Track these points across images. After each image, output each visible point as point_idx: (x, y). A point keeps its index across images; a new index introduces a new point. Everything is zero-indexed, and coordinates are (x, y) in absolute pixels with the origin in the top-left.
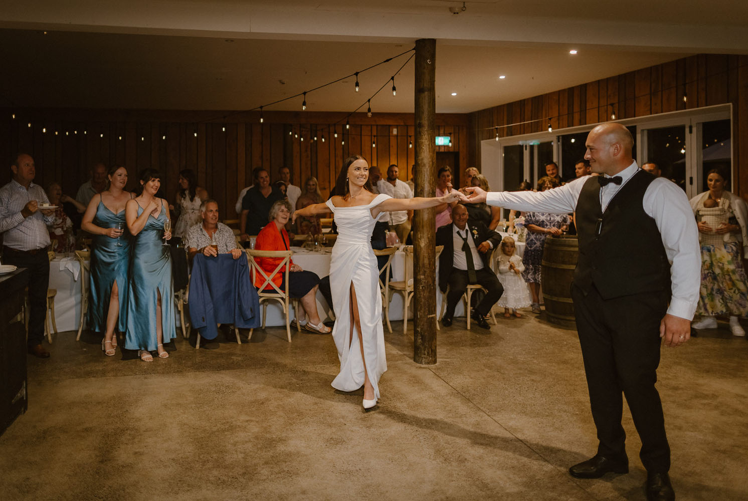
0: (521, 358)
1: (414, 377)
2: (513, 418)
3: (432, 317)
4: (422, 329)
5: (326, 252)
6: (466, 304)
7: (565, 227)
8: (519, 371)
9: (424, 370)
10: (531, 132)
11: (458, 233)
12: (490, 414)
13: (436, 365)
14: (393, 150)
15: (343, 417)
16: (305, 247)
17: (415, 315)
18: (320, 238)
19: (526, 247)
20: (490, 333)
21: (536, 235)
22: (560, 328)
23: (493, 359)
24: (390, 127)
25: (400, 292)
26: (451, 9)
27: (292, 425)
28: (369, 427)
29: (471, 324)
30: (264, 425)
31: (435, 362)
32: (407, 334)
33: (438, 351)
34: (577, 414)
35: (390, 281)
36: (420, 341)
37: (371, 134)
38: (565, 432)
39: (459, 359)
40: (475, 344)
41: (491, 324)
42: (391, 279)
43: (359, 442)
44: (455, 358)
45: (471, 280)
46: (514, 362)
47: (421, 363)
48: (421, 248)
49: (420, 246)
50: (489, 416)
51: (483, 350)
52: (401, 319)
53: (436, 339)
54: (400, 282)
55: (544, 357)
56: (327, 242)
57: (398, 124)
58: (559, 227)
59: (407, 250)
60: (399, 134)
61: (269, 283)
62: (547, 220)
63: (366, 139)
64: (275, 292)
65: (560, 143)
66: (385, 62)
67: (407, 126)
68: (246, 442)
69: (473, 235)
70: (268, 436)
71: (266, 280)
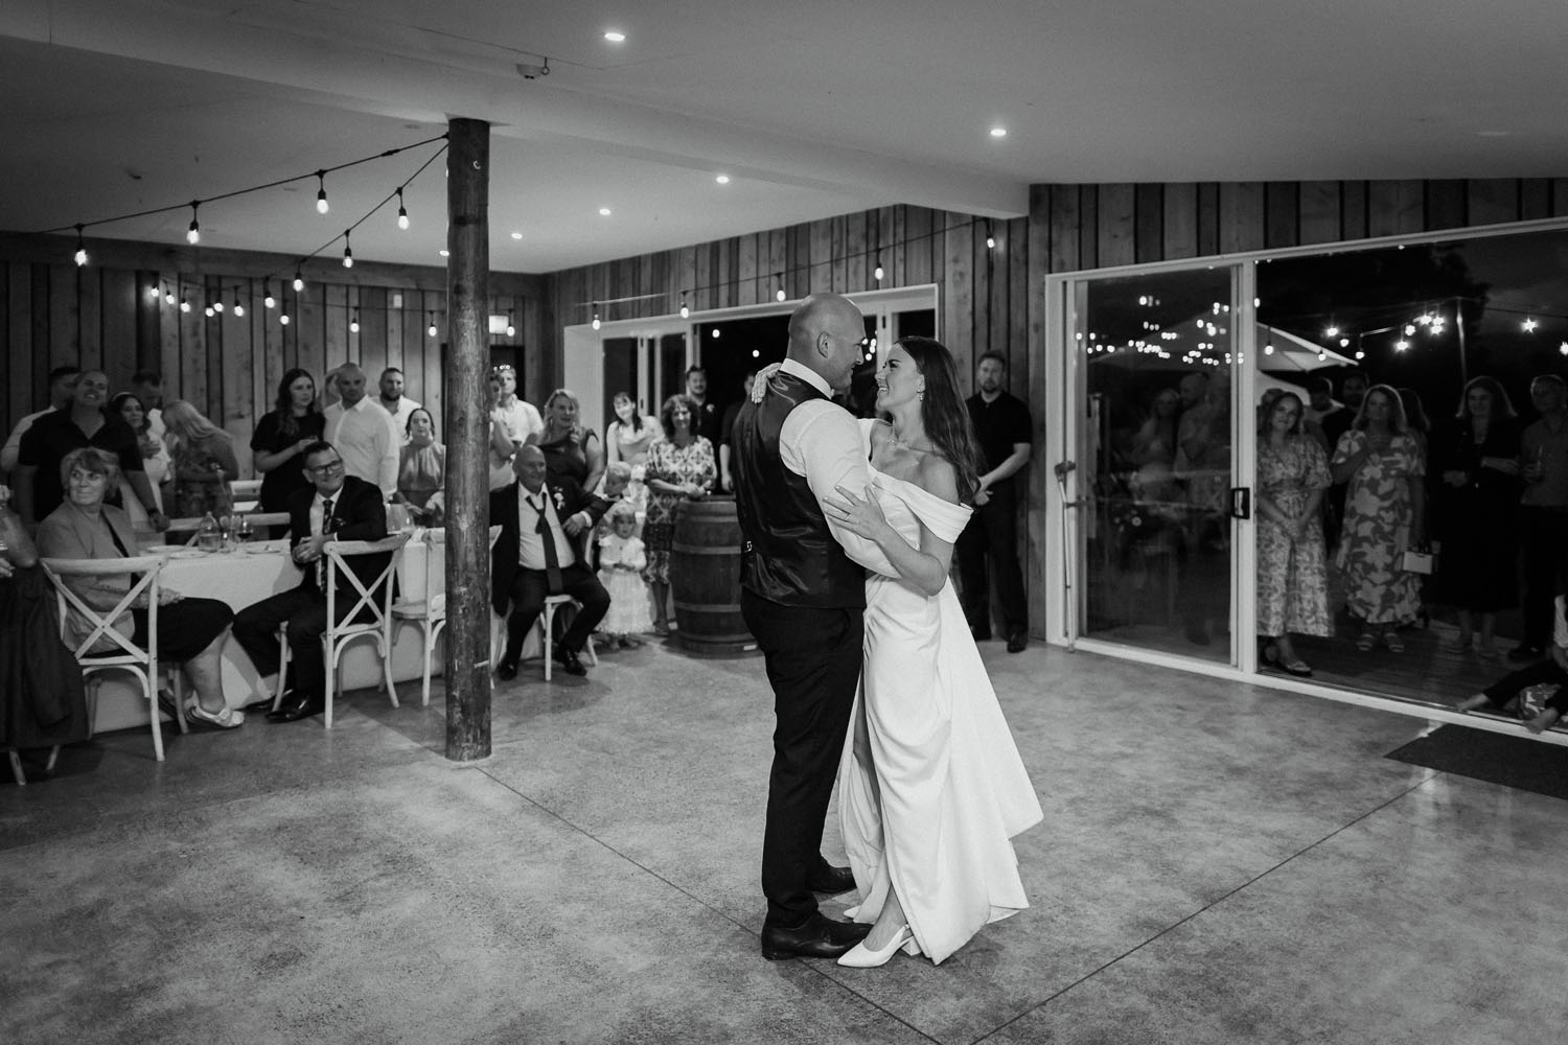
0: (641, 720)
1: (448, 789)
2: (633, 833)
3: (482, 668)
4: (462, 692)
5: (250, 553)
6: (543, 633)
7: (709, 482)
8: (640, 744)
9: (468, 772)
10: (652, 315)
11: (529, 500)
12: (593, 833)
13: (491, 757)
14: (395, 340)
15: (297, 904)
16: (196, 544)
17: (449, 667)
18: (233, 523)
19: (647, 521)
20: (587, 682)
21: (663, 498)
22: (700, 658)
23: (594, 730)
24: (386, 291)
25: (416, 623)
26: (520, 68)
27: (173, 947)
28: (356, 912)
29: (554, 669)
30: (97, 965)
31: (488, 752)
32: (429, 705)
33: (493, 729)
34: (735, 804)
35: (394, 602)
36: (458, 716)
37: (347, 303)
38: (718, 839)
39: (533, 741)
40: (560, 706)
41: (589, 665)
42: (397, 599)
43: (336, 949)
44: (525, 738)
45: (553, 587)
46: (631, 729)
47: (461, 759)
48: (460, 533)
49: (459, 529)
50: (592, 837)
51: (577, 715)
52: (418, 676)
53: (489, 708)
54: (414, 604)
55: (679, 713)
56: (252, 531)
57: (405, 287)
58: (700, 483)
59: (429, 539)
60: (407, 307)
61: (104, 633)
62: (681, 471)
63: (335, 314)
64: (122, 652)
65: (698, 337)
66: (384, 155)
67: (423, 292)
68: (48, 1017)
69: (555, 502)
70: (110, 988)
71: (96, 627)
